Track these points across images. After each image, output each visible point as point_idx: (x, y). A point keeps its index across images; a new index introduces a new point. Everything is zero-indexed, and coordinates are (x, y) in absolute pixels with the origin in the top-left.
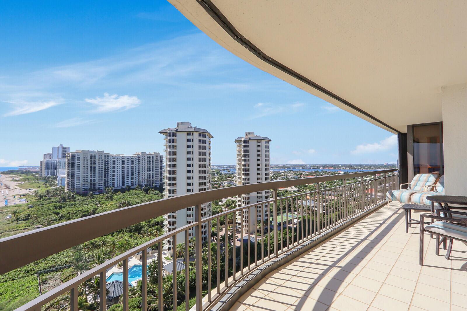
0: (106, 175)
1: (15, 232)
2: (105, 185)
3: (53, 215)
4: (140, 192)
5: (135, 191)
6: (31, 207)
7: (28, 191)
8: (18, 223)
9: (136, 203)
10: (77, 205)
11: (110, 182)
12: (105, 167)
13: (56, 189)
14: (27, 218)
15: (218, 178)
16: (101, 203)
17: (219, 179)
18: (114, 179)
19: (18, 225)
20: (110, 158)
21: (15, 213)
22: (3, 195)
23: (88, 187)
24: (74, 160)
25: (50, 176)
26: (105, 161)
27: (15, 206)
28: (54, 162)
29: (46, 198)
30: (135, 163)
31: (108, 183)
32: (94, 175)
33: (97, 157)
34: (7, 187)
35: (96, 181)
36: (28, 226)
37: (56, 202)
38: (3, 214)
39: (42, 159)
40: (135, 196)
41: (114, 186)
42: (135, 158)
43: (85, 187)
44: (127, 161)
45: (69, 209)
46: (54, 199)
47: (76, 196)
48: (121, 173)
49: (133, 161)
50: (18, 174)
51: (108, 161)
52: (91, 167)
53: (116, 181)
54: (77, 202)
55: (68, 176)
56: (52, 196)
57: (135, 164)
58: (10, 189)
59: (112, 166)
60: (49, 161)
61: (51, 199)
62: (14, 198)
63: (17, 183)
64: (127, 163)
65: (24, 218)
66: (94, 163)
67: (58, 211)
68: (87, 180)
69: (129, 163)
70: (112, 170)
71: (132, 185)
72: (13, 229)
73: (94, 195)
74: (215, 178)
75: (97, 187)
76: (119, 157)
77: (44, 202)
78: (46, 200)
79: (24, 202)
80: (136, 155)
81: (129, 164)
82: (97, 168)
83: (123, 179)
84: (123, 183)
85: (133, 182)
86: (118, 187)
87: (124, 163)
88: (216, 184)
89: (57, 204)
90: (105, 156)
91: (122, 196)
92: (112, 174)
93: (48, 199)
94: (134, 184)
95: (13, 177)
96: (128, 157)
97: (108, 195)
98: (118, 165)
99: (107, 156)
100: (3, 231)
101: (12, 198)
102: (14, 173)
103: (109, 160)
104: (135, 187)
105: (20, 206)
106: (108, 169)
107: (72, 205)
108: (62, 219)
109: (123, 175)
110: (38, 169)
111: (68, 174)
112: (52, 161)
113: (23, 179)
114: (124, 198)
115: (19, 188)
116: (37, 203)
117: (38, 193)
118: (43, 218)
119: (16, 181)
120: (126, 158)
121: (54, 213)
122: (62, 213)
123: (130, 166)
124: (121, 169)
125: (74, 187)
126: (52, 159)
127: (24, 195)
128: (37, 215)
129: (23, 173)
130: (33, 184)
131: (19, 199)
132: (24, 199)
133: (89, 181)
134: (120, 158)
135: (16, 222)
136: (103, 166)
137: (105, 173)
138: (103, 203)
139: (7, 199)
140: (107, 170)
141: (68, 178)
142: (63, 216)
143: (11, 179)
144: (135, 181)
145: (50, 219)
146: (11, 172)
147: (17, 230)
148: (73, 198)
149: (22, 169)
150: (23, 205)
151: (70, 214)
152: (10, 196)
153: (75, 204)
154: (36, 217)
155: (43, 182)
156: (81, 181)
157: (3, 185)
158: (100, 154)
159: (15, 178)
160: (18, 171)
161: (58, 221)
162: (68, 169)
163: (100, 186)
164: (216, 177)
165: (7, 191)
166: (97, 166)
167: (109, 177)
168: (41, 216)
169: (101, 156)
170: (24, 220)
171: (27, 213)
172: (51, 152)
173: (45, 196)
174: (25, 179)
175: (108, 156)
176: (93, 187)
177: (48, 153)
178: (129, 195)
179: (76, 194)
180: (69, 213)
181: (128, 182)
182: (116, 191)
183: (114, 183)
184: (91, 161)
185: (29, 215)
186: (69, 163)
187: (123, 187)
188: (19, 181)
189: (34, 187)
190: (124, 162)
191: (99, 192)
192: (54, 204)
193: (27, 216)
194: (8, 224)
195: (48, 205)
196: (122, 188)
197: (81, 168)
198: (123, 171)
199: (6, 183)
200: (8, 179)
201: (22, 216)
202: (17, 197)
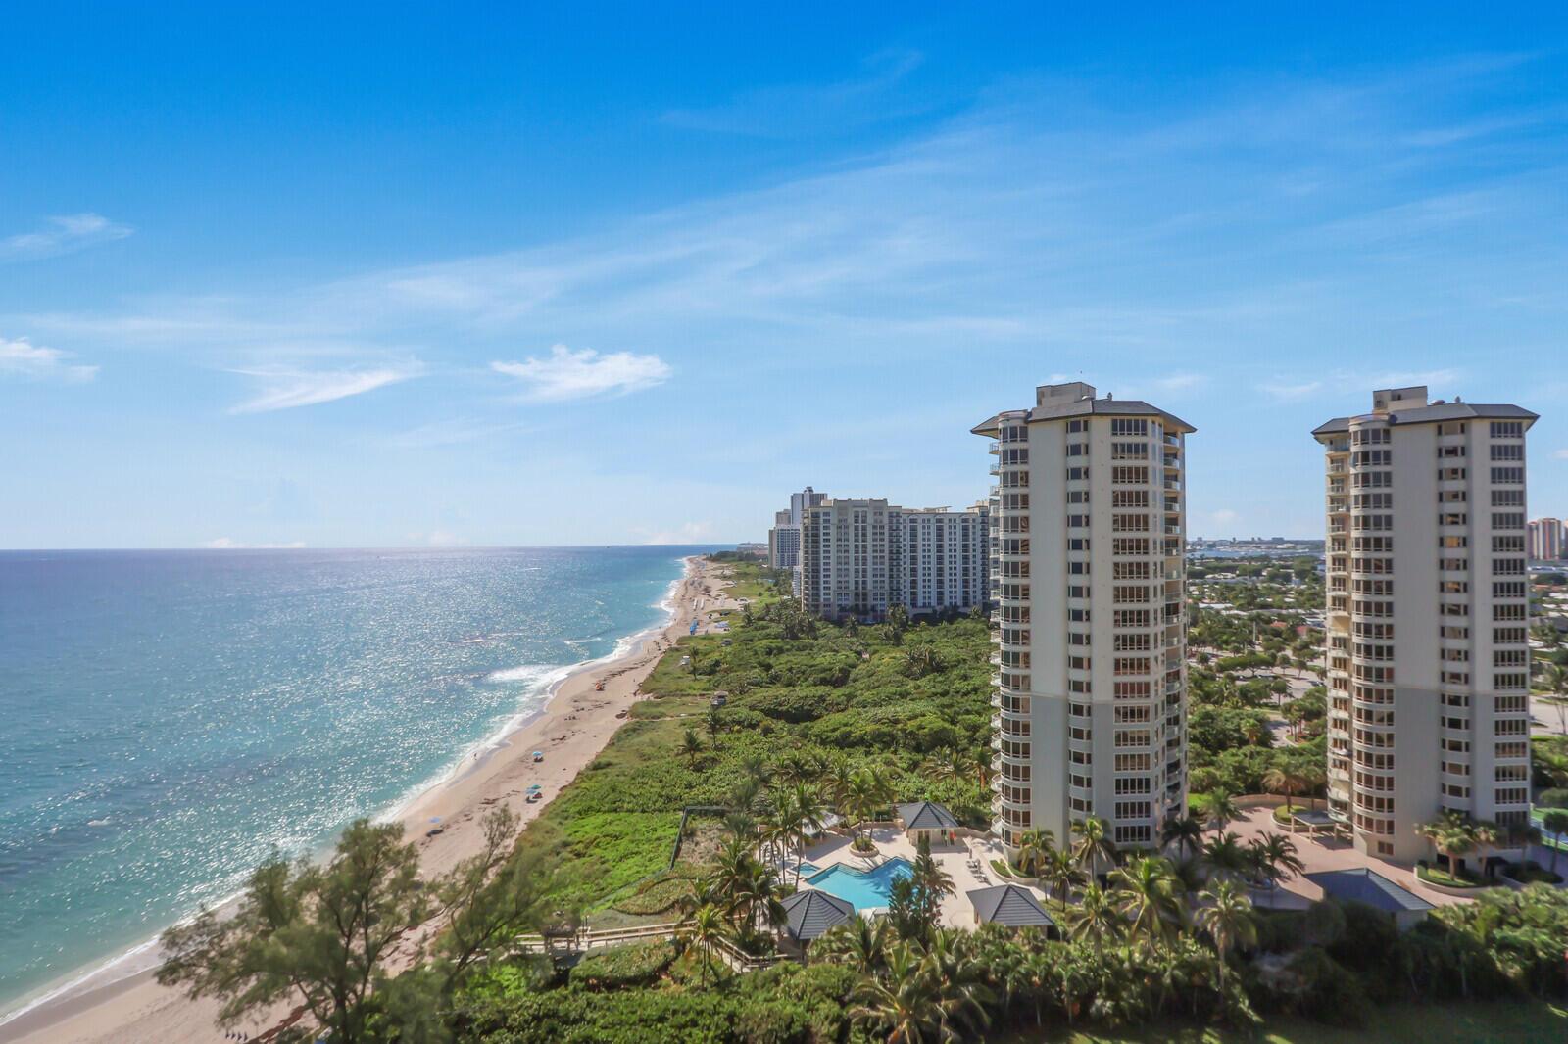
0: (895, 569)
1: (684, 699)
2: (891, 600)
3: (758, 670)
4: (980, 626)
5: (969, 624)
6: (728, 644)
7: (739, 602)
8: (696, 679)
9: (959, 662)
10: (816, 650)
11: (905, 592)
12: (891, 547)
13: (784, 605)
14: (712, 670)
15: (1300, 593)
16: (872, 649)
17: (1302, 599)
18: (914, 583)
19: (693, 684)
20: (904, 520)
21: (695, 653)
22: (694, 610)
23: (850, 602)
24: (817, 529)
25: (787, 567)
26: (891, 528)
27: (704, 638)
29: (761, 623)
30: (974, 533)
31: (898, 594)
32: (865, 571)
33: (870, 520)
34: (707, 590)
35: (870, 586)
36: (708, 690)
37: (776, 638)
38: (679, 654)
39: (772, 525)
40: (961, 641)
41: (914, 605)
42: (974, 520)
43: (843, 603)
44: (950, 527)
45: (792, 658)
46: (775, 628)
47: (818, 624)
48: (934, 565)
49: (965, 529)
50: (733, 561)
51: (897, 528)
52: (856, 546)
53: (920, 589)
54: (821, 641)
55: (806, 570)
56: (772, 620)
57: (974, 539)
58: (710, 596)
59: (908, 543)
60: (783, 530)
61: (768, 627)
62: (710, 618)
63: (725, 582)
64: (950, 533)
65: (708, 670)
66: (864, 535)
67: (772, 660)
68: (847, 582)
69: (955, 533)
70: (909, 555)
71: (966, 604)
72: (681, 691)
73: (860, 624)
74: (1285, 593)
75: (870, 602)
76: (926, 517)
77: (754, 633)
78: (757, 630)
79: (722, 631)
80: (977, 511)
81: (955, 539)
82: (870, 549)
83: (940, 582)
84: (940, 594)
85: (966, 593)
86: (924, 606)
87: (940, 536)
88: (1282, 618)
89: (776, 643)
90: (891, 516)
91: (925, 635)
92: (909, 566)
93: (764, 628)
94: (972, 600)
95: (723, 568)
96: (952, 517)
97: (889, 628)
98: (926, 540)
99: (895, 514)
100: (666, 692)
101: (706, 618)
102: (729, 559)
103: (901, 527)
104: (968, 611)
105: (712, 638)
106: (898, 553)
107: (803, 648)
108: (775, 684)
109: (940, 572)
110: (767, 552)
111: (806, 565)
112: (788, 530)
113: (737, 573)
114: (931, 642)
115: (724, 596)
116: (742, 634)
117: (749, 609)
118: (737, 673)
119: (725, 577)
120: (946, 521)
121: (761, 664)
122: (777, 668)
123: (959, 542)
124: (933, 554)
125: (818, 601)
126: (790, 526)
127: (725, 614)
128: (729, 664)
129: (741, 560)
130: (751, 588)
131: (717, 622)
132: (724, 622)
133: (852, 586)
134: (929, 520)
135: (693, 677)
136: (886, 543)
137: (891, 565)
138: (876, 652)
140: (895, 555)
141: (806, 576)
142: (777, 676)
143: (719, 572)
144: (975, 592)
145: (749, 679)
146: (721, 556)
147: (688, 695)
148: (812, 629)
149: (742, 550)
150: (718, 637)
151: (792, 673)
152: (705, 614)
153: (812, 647)
154: (727, 671)
155: (770, 582)
156: (833, 585)
157: (702, 587)
158: (875, 508)
159: (727, 572)
160: (733, 555)
161: (766, 687)
162: (806, 553)
163: (879, 602)
164: (1291, 589)
165: (702, 599)
166: (870, 543)
167: (901, 575)
168: (735, 668)
169: (881, 514)
170: (709, 674)
171: (716, 656)
172: (789, 508)
173: (763, 619)
174: (740, 574)
175: (898, 515)
176: (861, 603)
177: (785, 510)
178: (945, 636)
179: (820, 620)
180: (790, 670)
181: (953, 595)
182: (917, 619)
183: (914, 594)
184: (856, 528)
185: (717, 663)
186: (806, 535)
187: (938, 608)
188: (730, 577)
189: (749, 596)
190: (940, 529)
191: (875, 618)
192: (772, 640)
193: (713, 665)
194: (679, 677)
195: (761, 641)
196: (935, 611)
197: (833, 549)
198: (940, 559)
199: (709, 581)
200: (714, 573)
201: (706, 662)
202: (716, 616)
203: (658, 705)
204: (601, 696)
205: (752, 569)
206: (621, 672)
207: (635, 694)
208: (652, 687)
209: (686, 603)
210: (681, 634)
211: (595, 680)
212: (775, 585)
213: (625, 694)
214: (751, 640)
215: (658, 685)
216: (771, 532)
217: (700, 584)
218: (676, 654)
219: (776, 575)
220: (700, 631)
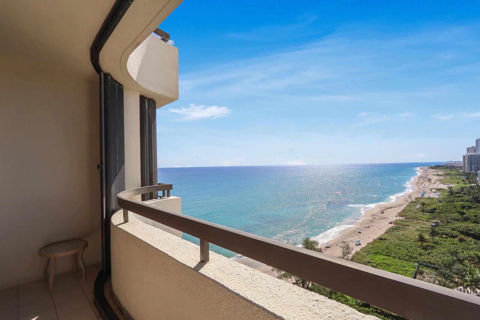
1: (418, 221)
3: (456, 214)
6: (440, 202)
7: (446, 185)
8: (424, 214)
13: (471, 187)
19: (422, 216)
21: (423, 204)
22: (423, 188)
25: (474, 172)
27: (428, 199)
28: (478, 156)
29: (458, 195)
34: (429, 180)
36: (430, 219)
37: (467, 201)
38: (416, 204)
39: (465, 153)
46: (466, 197)
50: (443, 169)
56: (464, 194)
58: (431, 182)
60: (471, 155)
61: (463, 197)
62: (431, 191)
63: (439, 177)
65: (430, 211)
67: (465, 211)
72: (417, 218)
77: (454, 198)
78: (456, 198)
79: (437, 197)
89: (466, 204)
93: (460, 197)
95: (438, 171)
100: (410, 217)
101: (429, 191)
102: (441, 168)
105: (432, 199)
108: (467, 221)
110: (462, 165)
112: (475, 155)
113: (445, 174)
115: (438, 182)
116: (448, 199)
117: (452, 189)
118: (445, 214)
119: (439, 175)
121: (458, 212)
122: (468, 215)
126: (475, 154)
127: (440, 190)
128: (441, 210)
129: (447, 168)
130: (453, 180)
131: (434, 193)
132: (438, 193)
135: (422, 213)
139: (425, 191)
142: (468, 218)
143: (436, 173)
145: (452, 217)
146: (437, 167)
147: (420, 220)
149: (448, 164)
150: (435, 199)
151: (477, 218)
152: (428, 189)
154: (439, 212)
155: (464, 178)
157: (427, 179)
159: (440, 173)
160: (443, 166)
161: (461, 222)
165: (427, 184)
168: (444, 212)
170: (430, 213)
171: (434, 206)
172: (475, 145)
173: (460, 193)
174: (447, 174)
177: (472, 147)
180: (476, 216)
185: (435, 209)
188: (441, 175)
189: (452, 183)
192: (465, 202)
193: (433, 210)
194: (416, 213)
195: (458, 202)
199: (430, 177)
200: (432, 173)
201: (429, 208)
202: (433, 190)
203: (406, 221)
204: (382, 215)
205: (454, 172)
206: (392, 208)
207: (396, 216)
208: (404, 215)
209: (419, 185)
210: (417, 196)
211: (380, 209)
212: (467, 179)
213: (393, 216)
214: (453, 202)
215: (407, 214)
216: (464, 157)
217: (426, 178)
218: (415, 204)
219: (468, 175)
220: (426, 196)
